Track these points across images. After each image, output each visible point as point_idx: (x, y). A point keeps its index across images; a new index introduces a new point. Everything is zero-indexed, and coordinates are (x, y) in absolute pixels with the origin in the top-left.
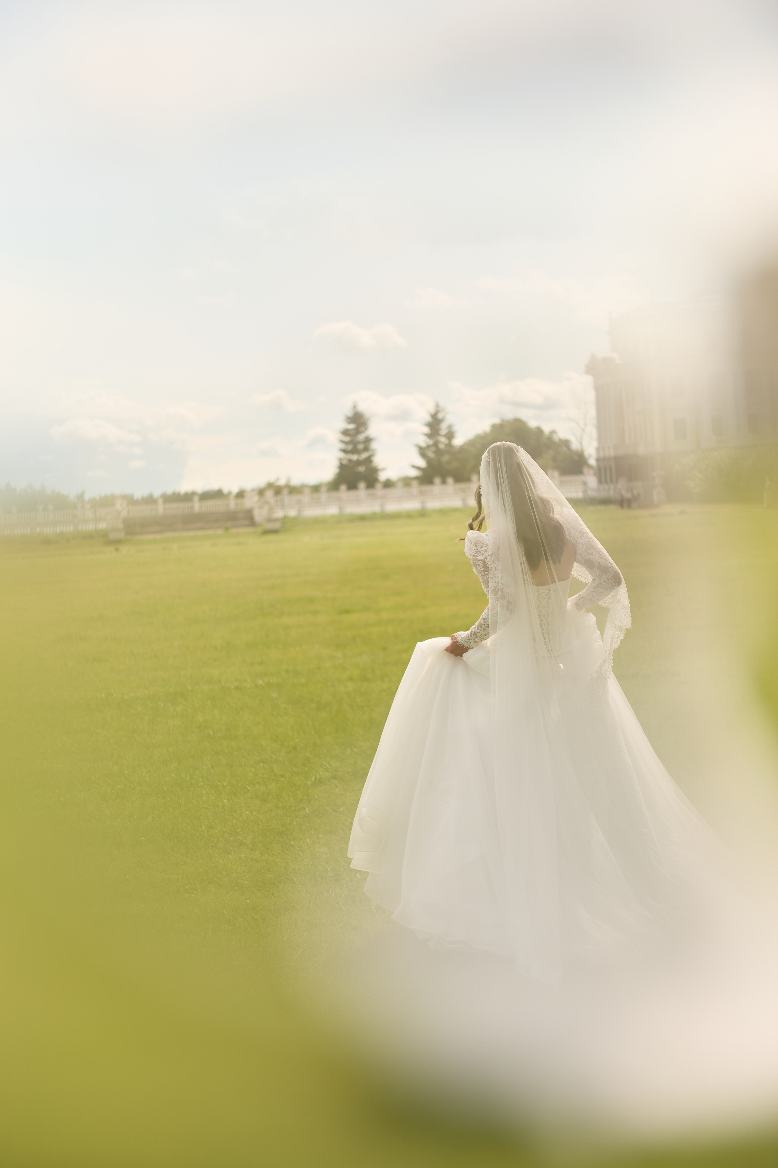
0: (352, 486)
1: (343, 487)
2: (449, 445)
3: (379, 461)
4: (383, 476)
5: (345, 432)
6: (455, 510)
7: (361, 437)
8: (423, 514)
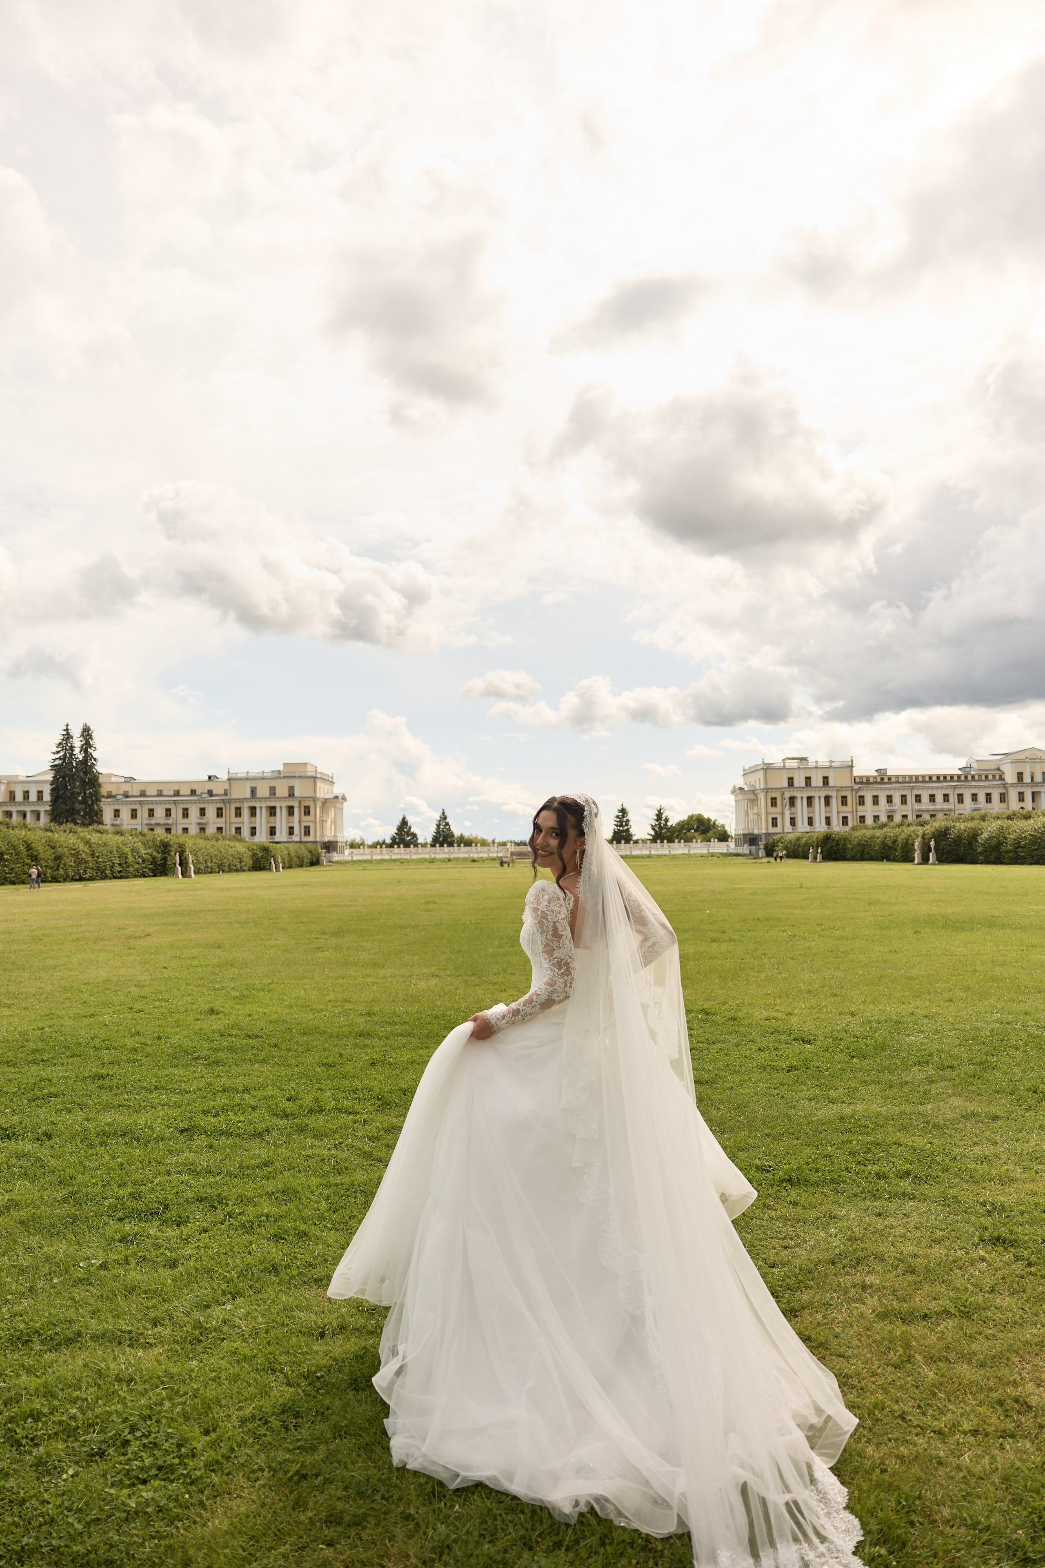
0: (619, 842)
1: (615, 842)
2: (666, 824)
3: (632, 831)
4: (635, 838)
5: (617, 817)
6: (665, 855)
7: (625, 819)
8: (649, 857)
